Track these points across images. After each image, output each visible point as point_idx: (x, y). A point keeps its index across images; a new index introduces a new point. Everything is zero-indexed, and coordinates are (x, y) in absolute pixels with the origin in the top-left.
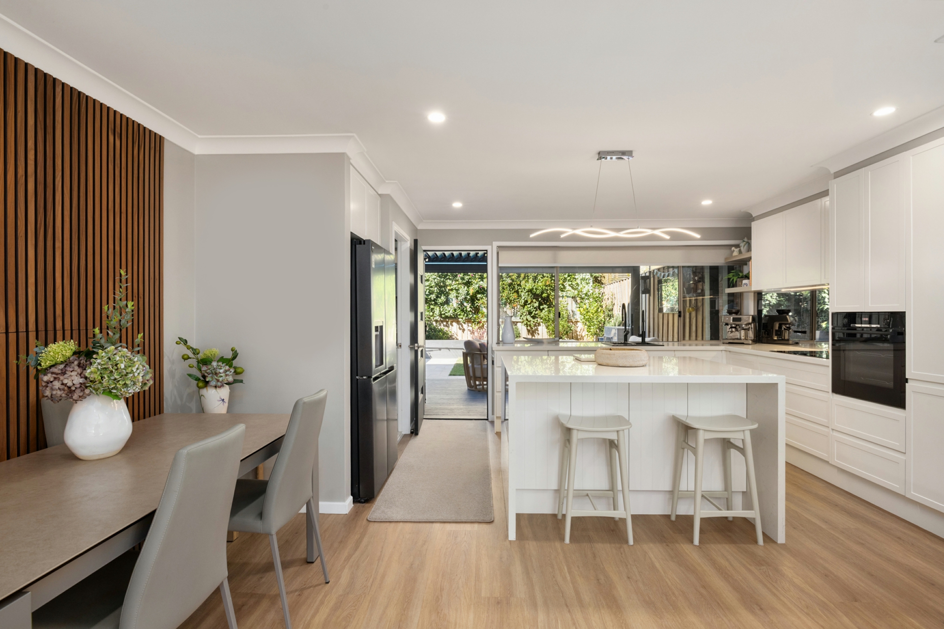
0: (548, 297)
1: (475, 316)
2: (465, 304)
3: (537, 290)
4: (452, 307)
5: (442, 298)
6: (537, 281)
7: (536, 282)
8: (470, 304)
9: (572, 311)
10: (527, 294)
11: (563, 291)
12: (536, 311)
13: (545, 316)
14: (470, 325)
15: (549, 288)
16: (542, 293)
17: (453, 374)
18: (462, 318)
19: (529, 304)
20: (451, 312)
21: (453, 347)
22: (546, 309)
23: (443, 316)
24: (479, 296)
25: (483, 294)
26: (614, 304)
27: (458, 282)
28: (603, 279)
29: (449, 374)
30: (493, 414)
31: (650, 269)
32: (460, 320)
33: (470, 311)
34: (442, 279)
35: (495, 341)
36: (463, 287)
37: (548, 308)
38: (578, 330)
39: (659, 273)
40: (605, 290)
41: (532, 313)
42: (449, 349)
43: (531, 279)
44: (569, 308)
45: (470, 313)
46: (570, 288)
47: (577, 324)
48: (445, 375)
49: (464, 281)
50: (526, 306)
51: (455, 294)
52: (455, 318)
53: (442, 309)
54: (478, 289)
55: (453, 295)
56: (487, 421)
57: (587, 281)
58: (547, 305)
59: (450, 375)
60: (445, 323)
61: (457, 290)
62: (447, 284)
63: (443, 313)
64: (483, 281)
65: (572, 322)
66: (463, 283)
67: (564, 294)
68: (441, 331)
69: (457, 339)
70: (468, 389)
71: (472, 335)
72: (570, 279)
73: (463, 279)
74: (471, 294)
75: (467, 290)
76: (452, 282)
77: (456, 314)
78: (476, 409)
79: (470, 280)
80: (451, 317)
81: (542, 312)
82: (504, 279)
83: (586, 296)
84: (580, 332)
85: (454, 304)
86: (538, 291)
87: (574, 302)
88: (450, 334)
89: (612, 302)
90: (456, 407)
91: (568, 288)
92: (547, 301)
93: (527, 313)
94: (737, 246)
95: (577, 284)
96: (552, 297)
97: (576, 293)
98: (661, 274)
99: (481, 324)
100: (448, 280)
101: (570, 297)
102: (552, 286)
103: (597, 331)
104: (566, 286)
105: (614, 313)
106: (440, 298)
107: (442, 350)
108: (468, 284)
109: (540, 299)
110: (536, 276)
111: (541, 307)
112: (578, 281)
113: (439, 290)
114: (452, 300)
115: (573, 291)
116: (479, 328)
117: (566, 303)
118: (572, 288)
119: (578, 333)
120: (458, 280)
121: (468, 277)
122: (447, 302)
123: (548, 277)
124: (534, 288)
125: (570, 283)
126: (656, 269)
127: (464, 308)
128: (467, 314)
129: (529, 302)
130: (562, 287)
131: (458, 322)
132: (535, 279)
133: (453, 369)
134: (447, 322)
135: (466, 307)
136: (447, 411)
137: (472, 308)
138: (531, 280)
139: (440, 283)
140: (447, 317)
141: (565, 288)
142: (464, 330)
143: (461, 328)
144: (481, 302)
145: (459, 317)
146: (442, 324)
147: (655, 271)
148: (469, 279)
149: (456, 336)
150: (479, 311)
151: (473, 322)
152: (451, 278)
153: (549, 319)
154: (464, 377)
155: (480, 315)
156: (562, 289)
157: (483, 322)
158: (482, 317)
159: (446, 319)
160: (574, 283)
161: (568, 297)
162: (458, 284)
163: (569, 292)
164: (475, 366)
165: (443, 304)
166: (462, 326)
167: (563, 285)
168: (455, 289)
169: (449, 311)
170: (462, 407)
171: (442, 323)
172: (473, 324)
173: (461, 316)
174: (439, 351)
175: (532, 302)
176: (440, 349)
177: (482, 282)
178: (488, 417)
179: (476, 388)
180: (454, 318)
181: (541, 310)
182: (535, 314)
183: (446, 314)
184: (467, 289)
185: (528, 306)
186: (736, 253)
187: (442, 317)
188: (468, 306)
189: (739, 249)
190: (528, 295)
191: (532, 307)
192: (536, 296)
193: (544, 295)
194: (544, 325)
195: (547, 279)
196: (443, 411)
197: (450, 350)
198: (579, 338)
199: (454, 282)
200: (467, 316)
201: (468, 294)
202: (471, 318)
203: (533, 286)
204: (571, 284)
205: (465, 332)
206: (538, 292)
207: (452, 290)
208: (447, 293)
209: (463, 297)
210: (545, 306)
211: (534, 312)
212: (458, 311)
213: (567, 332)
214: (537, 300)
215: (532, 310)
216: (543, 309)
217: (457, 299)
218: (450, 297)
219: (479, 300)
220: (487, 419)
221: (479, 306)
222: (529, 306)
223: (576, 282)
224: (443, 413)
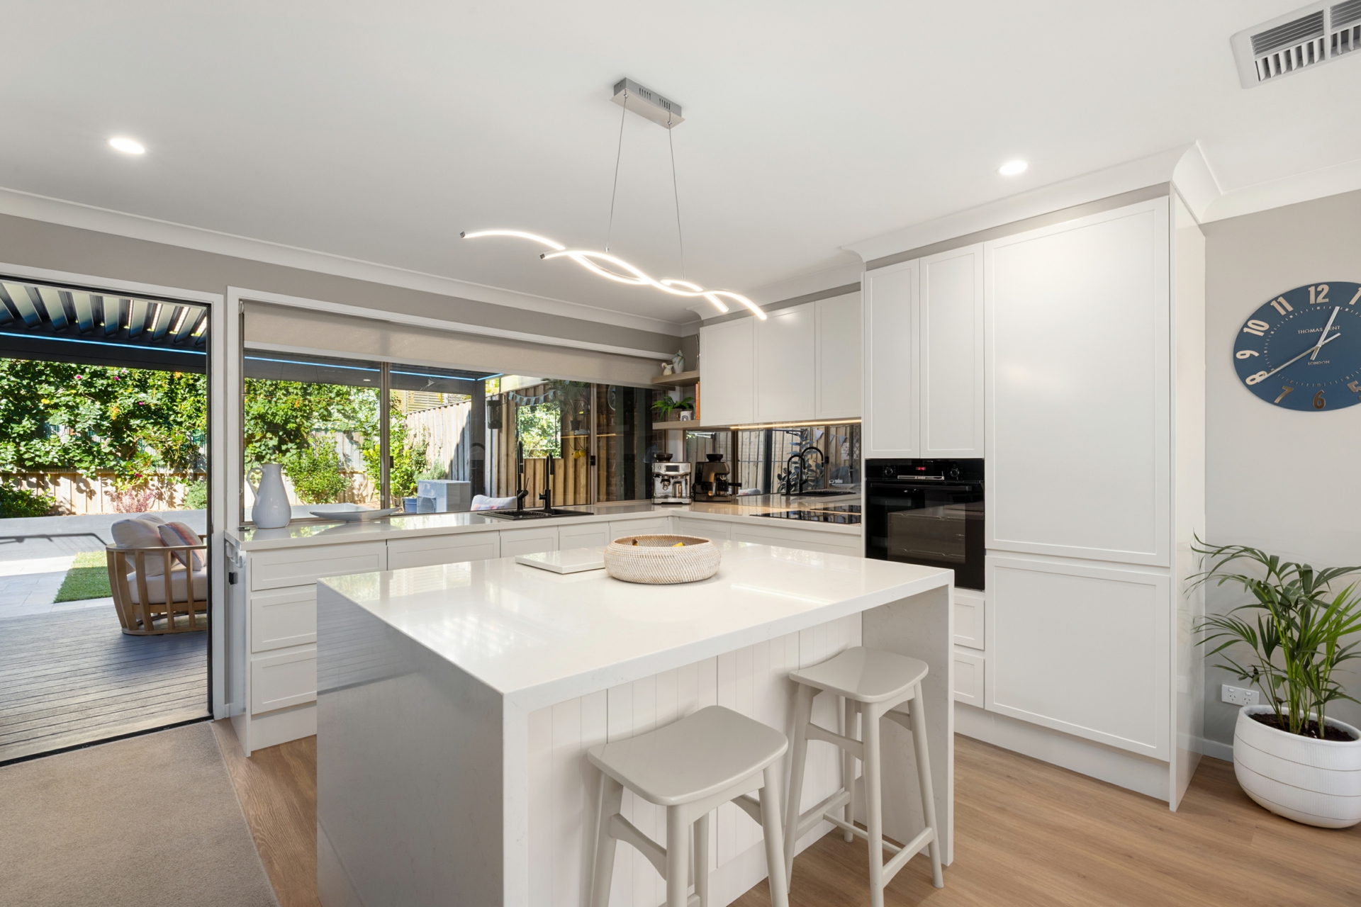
0: (298, 429)
1: (123, 463)
2: (96, 438)
3: (274, 418)
4: (57, 444)
5: (26, 423)
6: (274, 399)
7: (273, 403)
8: (109, 440)
9: (344, 455)
10: (252, 422)
11: (326, 420)
12: (271, 455)
13: (293, 463)
14: (109, 481)
15: (299, 414)
16: (287, 422)
17: (66, 596)
18: (87, 469)
19: (257, 442)
20: (53, 453)
21: (59, 531)
22: (294, 451)
23: (28, 464)
24: (134, 422)
25: (147, 419)
26: (428, 444)
27: (74, 391)
28: (397, 404)
29: (54, 598)
30: (228, 698)
31: (500, 391)
32: (80, 472)
33: (110, 453)
34: (25, 382)
35: (234, 524)
36: (89, 401)
37: (297, 448)
38: (356, 485)
39: (518, 397)
40: (407, 422)
41: (263, 457)
42: (48, 537)
43: (262, 396)
44: (339, 450)
45: (111, 457)
46: (340, 416)
47: (353, 477)
48: (44, 603)
49: (93, 390)
50: (250, 445)
51: (66, 417)
52: (63, 467)
53: (23, 449)
54: (131, 407)
55: (58, 418)
56: (209, 722)
57: (371, 406)
58: (296, 444)
59: (59, 601)
60: (34, 480)
61: (71, 408)
62: (40, 393)
63: (26, 456)
64: (146, 392)
65: (344, 473)
66: (90, 394)
67: (329, 425)
68: (21, 496)
69: (71, 513)
70: (124, 634)
71: (115, 503)
72: (340, 401)
73: (88, 384)
74: (113, 417)
75: (100, 409)
76: (57, 389)
77: (69, 459)
78: (166, 690)
79: (110, 389)
80: (52, 466)
81: (284, 455)
82: (200, 392)
83: (374, 429)
84: (359, 490)
85: (64, 436)
86: (277, 417)
87: (347, 441)
88: (51, 504)
89: (424, 441)
90: (98, 696)
91: (336, 415)
92: (296, 437)
93: (254, 458)
94: (669, 362)
95: (354, 410)
96: (306, 430)
97: (352, 424)
98: (521, 399)
99: (141, 481)
100: (45, 386)
101: (340, 431)
102: (305, 411)
103: (399, 488)
104: (332, 411)
105: (427, 459)
106: (19, 423)
107: (27, 541)
108: (105, 396)
109: (281, 433)
110: (273, 391)
111: (284, 447)
112: (356, 406)
113: (14, 405)
114: (57, 428)
115: (346, 421)
116: (133, 488)
117: (333, 441)
118: (344, 415)
119: (355, 492)
120: (74, 387)
121: (105, 382)
122: (42, 432)
123: (297, 394)
124: (270, 412)
125: (340, 407)
126: (513, 391)
127: (91, 448)
128: (102, 459)
129: (257, 438)
130: (325, 413)
131: (75, 477)
132: (270, 395)
133: (65, 584)
134: (41, 478)
135: (98, 444)
136: (66, 717)
137: (114, 447)
138: (260, 398)
139: (19, 389)
140: (41, 466)
141: (330, 414)
142: (91, 494)
143: (84, 488)
144: (140, 434)
145: (77, 465)
146: (24, 482)
147: (511, 394)
148: (108, 385)
149: (68, 506)
150: (134, 453)
151: (119, 476)
152: (52, 379)
153: (301, 468)
154: (110, 602)
155: (139, 462)
156: (324, 416)
157: (144, 476)
158: (145, 465)
159: (37, 470)
160: (347, 409)
161: (336, 430)
162: (76, 395)
163: (338, 423)
164: (148, 579)
165: (27, 437)
166: (87, 484)
167: (327, 410)
168: (67, 406)
169: (48, 453)
170: (115, 692)
171: (25, 479)
172: (119, 480)
173: (84, 465)
174: (17, 544)
175: (264, 437)
176: (20, 539)
177: (142, 395)
178: (210, 709)
179: (151, 627)
180: (65, 468)
181: (284, 453)
182: (270, 459)
183: (37, 459)
184: (102, 407)
185: (254, 444)
186: (667, 372)
187: (24, 467)
188: (105, 444)
189: (671, 366)
190: (256, 424)
191: (263, 448)
192: (272, 428)
193: (291, 426)
194: (289, 478)
195: (296, 397)
196: (52, 720)
197: (52, 538)
198: (356, 499)
199: (61, 391)
200: (100, 464)
201: (104, 417)
202: (112, 468)
203: (266, 408)
204: (343, 409)
205: (97, 497)
206: (278, 420)
207: (56, 406)
208: (40, 411)
209: (92, 422)
210: (290, 445)
211: (268, 456)
212: (76, 454)
213: (336, 491)
214: (275, 433)
215: (264, 452)
216: (287, 450)
217: (73, 427)
218: (50, 421)
219: (135, 431)
220: (211, 717)
221: (134, 444)
222: (258, 444)
223: (351, 407)
224: (54, 729)
